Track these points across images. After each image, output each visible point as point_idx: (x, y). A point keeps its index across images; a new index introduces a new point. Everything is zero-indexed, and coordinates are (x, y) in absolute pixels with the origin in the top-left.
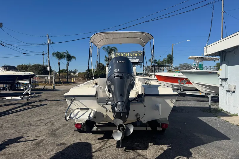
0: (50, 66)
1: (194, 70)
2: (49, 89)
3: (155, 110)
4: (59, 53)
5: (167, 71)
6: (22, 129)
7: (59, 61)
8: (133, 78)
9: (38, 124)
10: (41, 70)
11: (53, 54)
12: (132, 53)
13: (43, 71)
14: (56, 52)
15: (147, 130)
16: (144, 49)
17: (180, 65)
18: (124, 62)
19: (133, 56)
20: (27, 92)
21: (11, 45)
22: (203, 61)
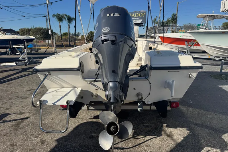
0: (51, 29)
1: (202, 30)
2: (51, 52)
3: (165, 88)
4: (59, 15)
5: (171, 31)
6: (7, 103)
7: (60, 23)
8: (132, 43)
9: (27, 96)
10: (43, 33)
11: (54, 16)
12: (135, 13)
13: (45, 34)
14: (56, 14)
15: (151, 109)
16: (149, 3)
17: (184, 26)
18: (119, 15)
19: (136, 16)
20: (23, 57)
21: (7, 7)
22: (213, 19)
